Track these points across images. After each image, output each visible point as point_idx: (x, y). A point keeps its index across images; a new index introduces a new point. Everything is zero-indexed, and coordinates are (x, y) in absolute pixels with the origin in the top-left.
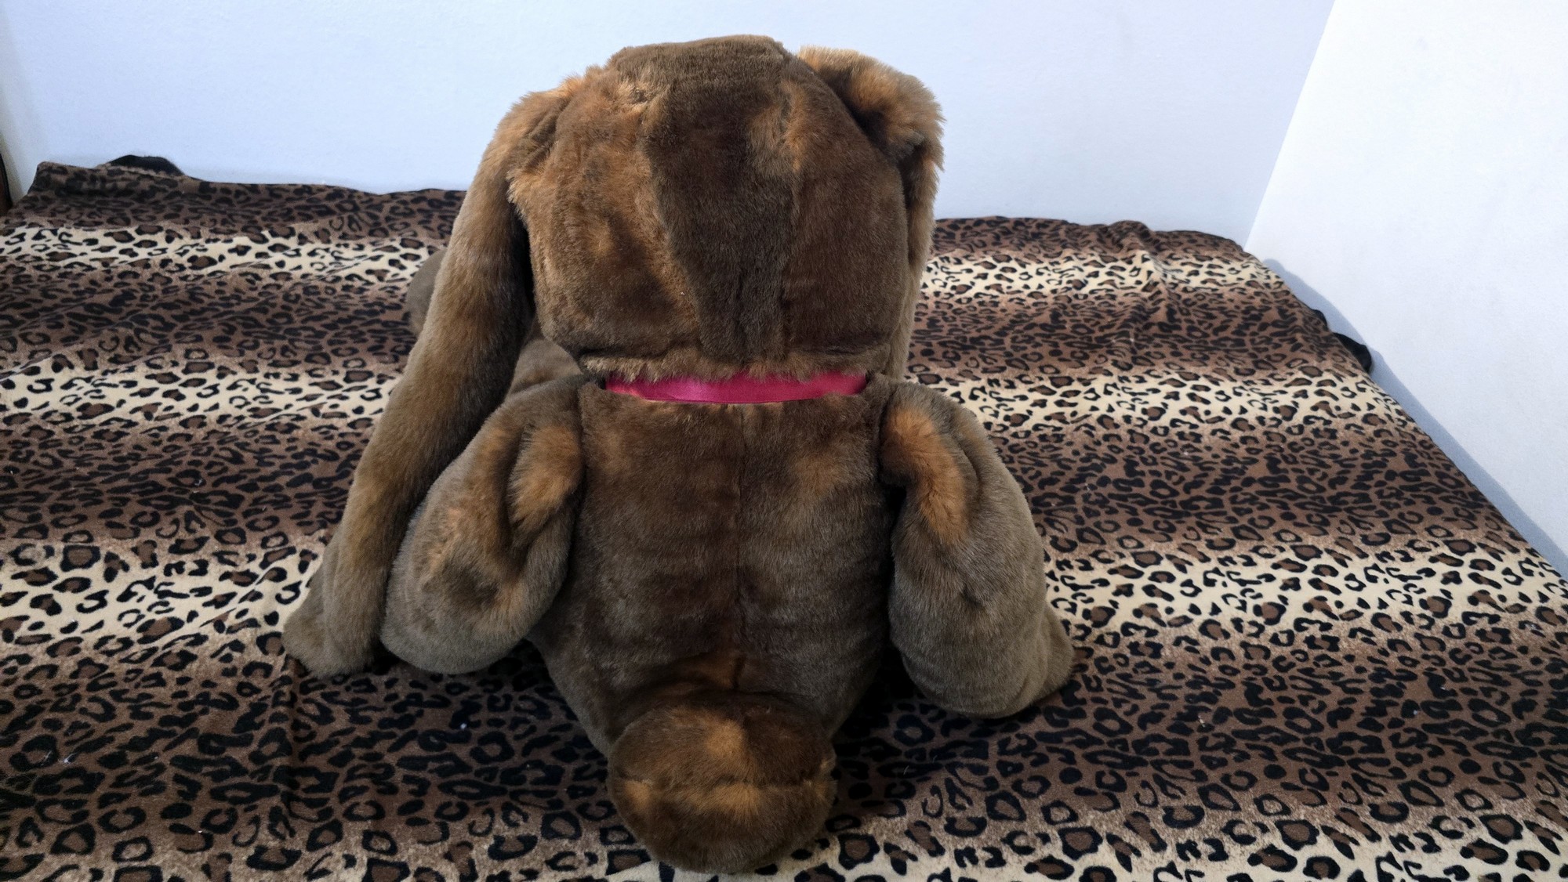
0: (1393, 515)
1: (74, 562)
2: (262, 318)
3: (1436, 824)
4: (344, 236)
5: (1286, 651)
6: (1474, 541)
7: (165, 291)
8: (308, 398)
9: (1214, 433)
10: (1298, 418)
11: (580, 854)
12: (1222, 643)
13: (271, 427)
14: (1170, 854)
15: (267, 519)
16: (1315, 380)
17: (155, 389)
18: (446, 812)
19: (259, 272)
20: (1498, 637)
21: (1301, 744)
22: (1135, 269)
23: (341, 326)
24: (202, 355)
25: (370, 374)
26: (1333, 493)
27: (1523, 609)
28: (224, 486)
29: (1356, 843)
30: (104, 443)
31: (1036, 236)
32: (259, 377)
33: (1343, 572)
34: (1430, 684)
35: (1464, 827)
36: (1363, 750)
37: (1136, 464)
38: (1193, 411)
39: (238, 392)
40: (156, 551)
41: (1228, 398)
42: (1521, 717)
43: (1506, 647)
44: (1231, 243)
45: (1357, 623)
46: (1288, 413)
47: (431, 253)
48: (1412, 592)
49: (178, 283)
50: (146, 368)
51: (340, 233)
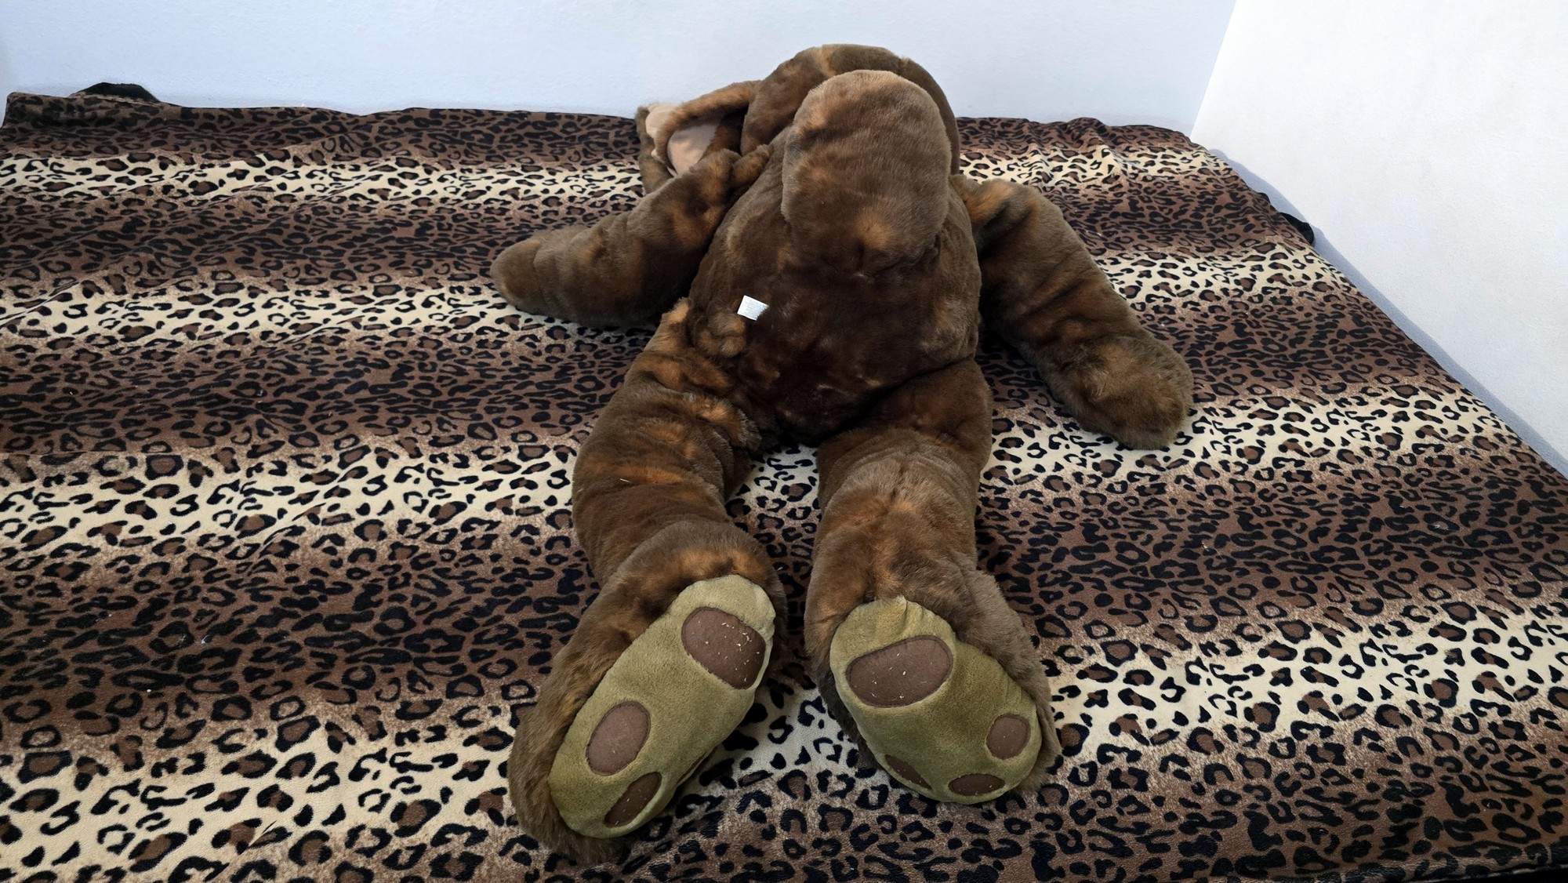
0: (1347, 367)
1: (159, 471)
2: (278, 239)
3: (1407, 612)
4: (337, 158)
5: (1268, 485)
6: (1416, 385)
7: (173, 216)
8: (342, 312)
9: (1185, 305)
10: (1257, 289)
12: (1213, 481)
13: (316, 340)
14: (1195, 652)
15: (335, 423)
16: (1269, 255)
17: (191, 310)
19: (263, 194)
20: (1444, 463)
21: (1290, 558)
22: (1095, 163)
23: (358, 244)
24: (228, 276)
25: (398, 288)
26: (1294, 351)
27: (1462, 439)
28: (285, 396)
29: (1342, 635)
31: (1002, 135)
32: (291, 295)
33: (1309, 417)
34: (1390, 504)
35: (1430, 614)
36: (1341, 559)
38: (1165, 286)
39: (274, 310)
40: (235, 457)
41: (1194, 273)
42: (1468, 526)
43: (1450, 470)
44: (1180, 135)
45: (1325, 459)
46: (1248, 285)
47: (429, 172)
48: (1368, 429)
49: (185, 208)
50: (177, 290)
51: (334, 155)
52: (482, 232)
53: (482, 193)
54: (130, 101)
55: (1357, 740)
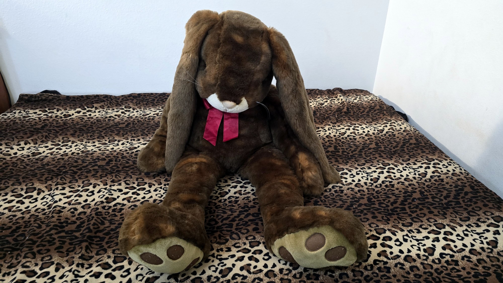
0: (411, 154)
1: (29, 192)
2: (84, 128)
3: (421, 226)
4: (108, 107)
5: (379, 189)
6: (434, 158)
7: (56, 124)
8: (97, 147)
9: (359, 138)
10: (384, 132)
12: (361, 188)
13: (86, 154)
15: (84, 176)
16: (389, 123)
17: (54, 148)
19: (84, 117)
20: (440, 181)
21: (383, 210)
22: (338, 99)
23: (107, 129)
24: (67, 138)
25: (116, 140)
26: (394, 150)
27: (448, 174)
28: (72, 169)
29: (397, 232)
30: (39, 162)
32: (84, 143)
33: (396, 168)
34: (420, 194)
35: (429, 227)
37: (338, 147)
38: (354, 133)
39: (78, 147)
40: (51, 186)
41: (364, 129)
42: (446, 199)
43: (442, 183)
44: (367, 91)
45: (400, 180)
46: (381, 131)
47: (134, 110)
48: (416, 172)
49: (60, 122)
50: (51, 143)
51: (107, 106)
52: (145, 125)
53: (148, 114)
54: (52, 94)
55: (396, 266)
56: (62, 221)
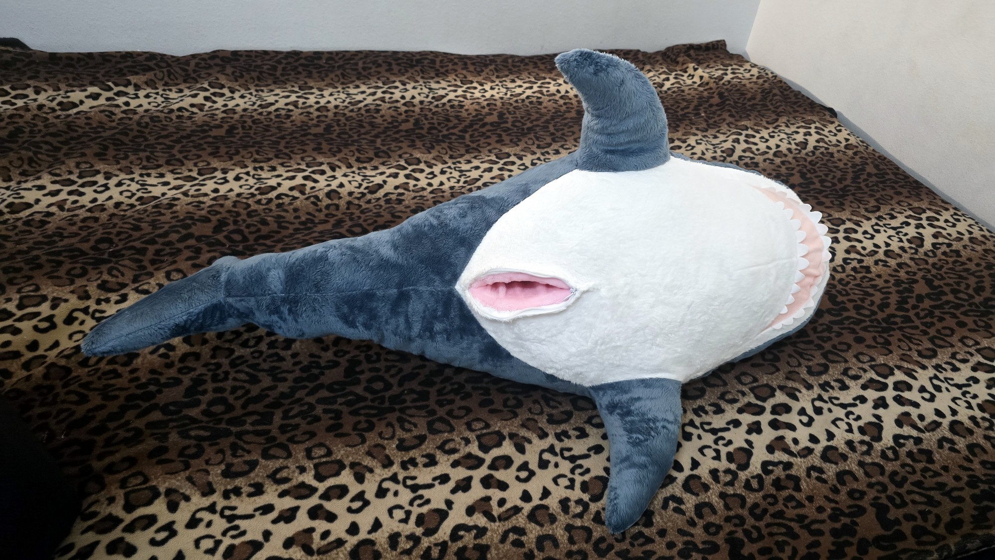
0: (877, 196)
2: (125, 139)
3: (953, 356)
4: (166, 84)
5: (843, 275)
6: (924, 207)
7: (46, 126)
8: (175, 188)
9: (765, 160)
10: (810, 147)
11: (458, 439)
13: (157, 207)
14: (817, 390)
16: (812, 127)
17: (61, 190)
18: (360, 427)
19: (113, 109)
20: (954, 254)
21: (868, 323)
22: (690, 75)
23: (185, 141)
24: (88, 165)
25: (215, 170)
26: (842, 186)
27: (961, 239)
28: (132, 244)
29: (916, 372)
30: (33, 228)
32: (136, 177)
33: (860, 230)
34: (926, 284)
35: (969, 357)
36: (902, 322)
38: (750, 150)
39: (124, 188)
41: (767, 140)
42: (980, 295)
43: (960, 259)
45: (877, 257)
46: (803, 145)
47: (232, 92)
48: (901, 235)
49: (55, 121)
50: (50, 177)
51: (163, 82)
52: (274, 130)
53: (272, 104)
54: (10, 49)
55: (941, 446)
56: (144, 380)
